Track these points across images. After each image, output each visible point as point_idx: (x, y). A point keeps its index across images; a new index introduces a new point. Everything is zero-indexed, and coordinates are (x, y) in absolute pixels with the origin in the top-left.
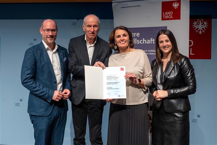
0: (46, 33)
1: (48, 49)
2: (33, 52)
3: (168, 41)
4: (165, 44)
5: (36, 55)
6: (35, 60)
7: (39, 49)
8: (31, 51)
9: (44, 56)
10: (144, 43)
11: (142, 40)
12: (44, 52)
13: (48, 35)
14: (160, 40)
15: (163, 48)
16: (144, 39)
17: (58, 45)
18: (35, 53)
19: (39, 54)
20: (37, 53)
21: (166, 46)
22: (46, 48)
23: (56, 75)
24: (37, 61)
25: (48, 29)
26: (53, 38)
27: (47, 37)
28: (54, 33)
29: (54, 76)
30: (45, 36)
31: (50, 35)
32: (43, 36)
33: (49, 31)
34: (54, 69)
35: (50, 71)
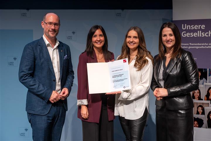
1: (48, 45)
2: (33, 48)
3: (172, 35)
5: (35, 51)
6: (34, 56)
7: (39, 46)
8: (30, 47)
9: (44, 53)
12: (44, 48)
14: (163, 33)
15: (166, 42)
17: (59, 42)
19: (39, 51)
20: (36, 49)
21: (169, 40)
22: (46, 44)
23: (55, 73)
24: (36, 57)
25: (50, 22)
26: (55, 32)
27: (49, 31)
28: (57, 27)
29: (53, 73)
30: (47, 29)
31: (52, 29)
32: (44, 30)
33: (52, 25)
34: (53, 66)
35: (49, 68)
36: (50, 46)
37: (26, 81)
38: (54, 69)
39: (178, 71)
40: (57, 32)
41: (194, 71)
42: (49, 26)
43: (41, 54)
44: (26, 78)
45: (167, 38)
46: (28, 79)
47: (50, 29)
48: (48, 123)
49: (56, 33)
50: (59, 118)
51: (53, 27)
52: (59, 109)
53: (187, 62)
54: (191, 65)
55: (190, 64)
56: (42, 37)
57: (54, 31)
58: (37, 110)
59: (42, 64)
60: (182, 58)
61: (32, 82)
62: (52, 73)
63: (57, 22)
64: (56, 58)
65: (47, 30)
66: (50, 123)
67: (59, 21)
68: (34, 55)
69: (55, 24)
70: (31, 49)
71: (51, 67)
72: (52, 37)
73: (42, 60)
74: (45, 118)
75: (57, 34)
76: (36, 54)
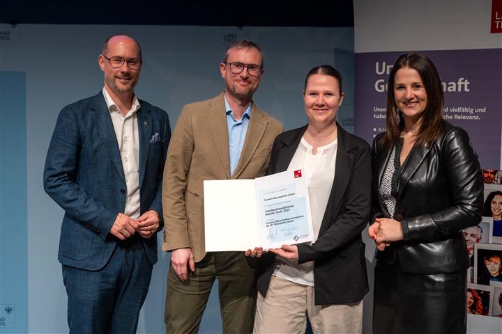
1: (113, 108)
2: (75, 115)
4: (410, 92)
5: (81, 122)
6: (79, 133)
7: (92, 110)
8: (70, 112)
12: (103, 117)
14: (397, 82)
15: (404, 103)
17: (140, 101)
18: (80, 116)
19: (89, 122)
20: (84, 117)
22: (109, 107)
23: (125, 174)
24: (82, 135)
25: (119, 57)
26: (129, 79)
28: (134, 68)
29: (121, 174)
30: (110, 73)
31: (122, 73)
32: (106, 74)
33: (122, 63)
34: (122, 159)
35: (112, 162)
36: (116, 110)
37: (58, 189)
38: (124, 165)
39: (431, 175)
40: (133, 80)
41: (473, 176)
42: (115, 65)
43: (95, 128)
44: (55, 184)
45: (405, 95)
46: (62, 186)
47: (118, 71)
49: (131, 82)
51: (125, 68)
52: (134, 261)
53: (454, 153)
54: (464, 160)
55: (463, 158)
56: (102, 91)
57: (127, 76)
59: (95, 151)
60: (441, 144)
61: (70, 192)
62: (118, 173)
63: (135, 56)
64: (130, 139)
65: (112, 75)
66: (108, 290)
67: (140, 54)
68: (79, 131)
69: (130, 61)
70: (72, 116)
71: (115, 160)
72: (124, 92)
73: (96, 144)
74: (95, 278)
75: (133, 85)
76: (82, 129)
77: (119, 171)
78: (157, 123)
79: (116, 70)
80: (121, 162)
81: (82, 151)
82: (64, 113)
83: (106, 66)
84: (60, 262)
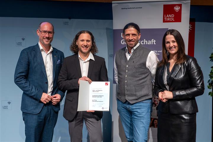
0: (43, 34)
2: (27, 53)
5: (30, 55)
7: (34, 51)
9: (38, 57)
10: (145, 44)
11: (143, 41)
12: (38, 54)
13: (44, 37)
16: (145, 40)
17: (53, 48)
18: (29, 53)
19: (33, 55)
20: (31, 54)
22: (41, 49)
24: (30, 61)
27: (43, 38)
28: (51, 35)
29: (46, 77)
31: (46, 37)
32: (39, 37)
33: (46, 33)
34: (46, 70)
35: (42, 71)
36: (43, 51)
38: (47, 73)
40: (51, 39)
43: (35, 58)
44: (19, 80)
45: (170, 45)
48: (38, 122)
50: (51, 118)
51: (47, 35)
56: (38, 43)
57: (48, 38)
58: (30, 110)
59: (35, 67)
63: (51, 31)
65: (42, 38)
68: (29, 59)
69: (49, 32)
72: (47, 45)
73: (35, 64)
74: (35, 117)
75: (51, 42)
76: (30, 58)
77: (45, 75)
78: (60, 57)
79: (44, 35)
80: (45, 71)
81: (30, 67)
82: (23, 52)
83: (40, 34)
84: (22, 111)
